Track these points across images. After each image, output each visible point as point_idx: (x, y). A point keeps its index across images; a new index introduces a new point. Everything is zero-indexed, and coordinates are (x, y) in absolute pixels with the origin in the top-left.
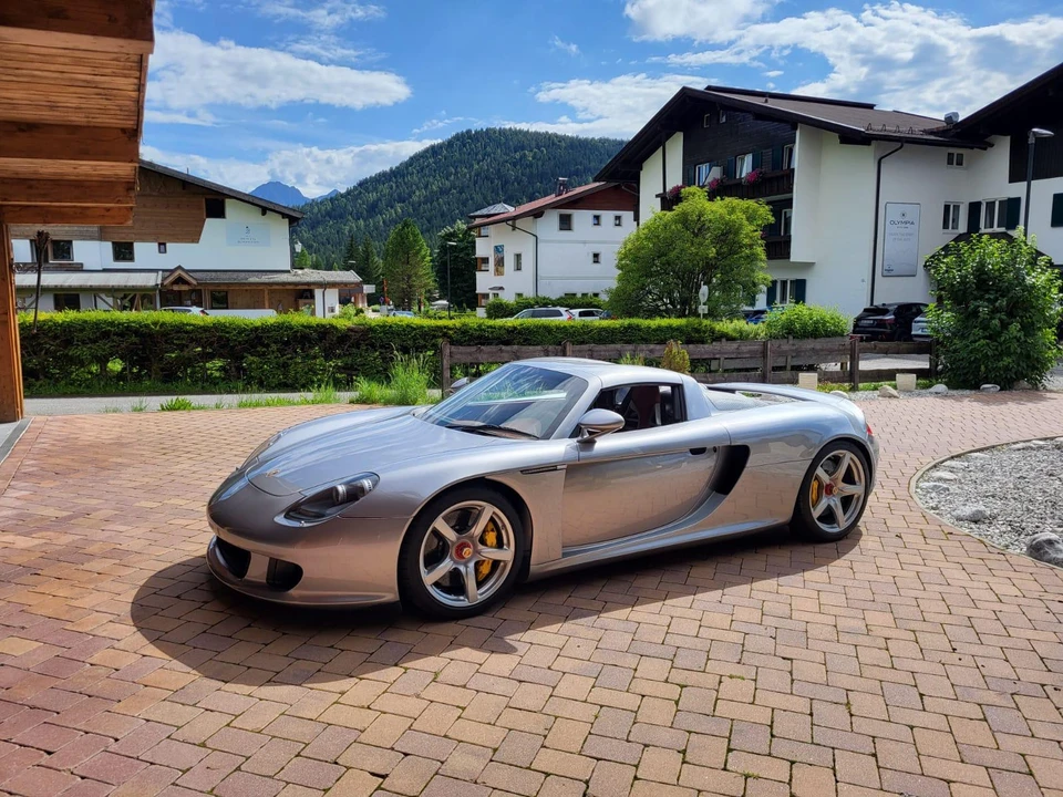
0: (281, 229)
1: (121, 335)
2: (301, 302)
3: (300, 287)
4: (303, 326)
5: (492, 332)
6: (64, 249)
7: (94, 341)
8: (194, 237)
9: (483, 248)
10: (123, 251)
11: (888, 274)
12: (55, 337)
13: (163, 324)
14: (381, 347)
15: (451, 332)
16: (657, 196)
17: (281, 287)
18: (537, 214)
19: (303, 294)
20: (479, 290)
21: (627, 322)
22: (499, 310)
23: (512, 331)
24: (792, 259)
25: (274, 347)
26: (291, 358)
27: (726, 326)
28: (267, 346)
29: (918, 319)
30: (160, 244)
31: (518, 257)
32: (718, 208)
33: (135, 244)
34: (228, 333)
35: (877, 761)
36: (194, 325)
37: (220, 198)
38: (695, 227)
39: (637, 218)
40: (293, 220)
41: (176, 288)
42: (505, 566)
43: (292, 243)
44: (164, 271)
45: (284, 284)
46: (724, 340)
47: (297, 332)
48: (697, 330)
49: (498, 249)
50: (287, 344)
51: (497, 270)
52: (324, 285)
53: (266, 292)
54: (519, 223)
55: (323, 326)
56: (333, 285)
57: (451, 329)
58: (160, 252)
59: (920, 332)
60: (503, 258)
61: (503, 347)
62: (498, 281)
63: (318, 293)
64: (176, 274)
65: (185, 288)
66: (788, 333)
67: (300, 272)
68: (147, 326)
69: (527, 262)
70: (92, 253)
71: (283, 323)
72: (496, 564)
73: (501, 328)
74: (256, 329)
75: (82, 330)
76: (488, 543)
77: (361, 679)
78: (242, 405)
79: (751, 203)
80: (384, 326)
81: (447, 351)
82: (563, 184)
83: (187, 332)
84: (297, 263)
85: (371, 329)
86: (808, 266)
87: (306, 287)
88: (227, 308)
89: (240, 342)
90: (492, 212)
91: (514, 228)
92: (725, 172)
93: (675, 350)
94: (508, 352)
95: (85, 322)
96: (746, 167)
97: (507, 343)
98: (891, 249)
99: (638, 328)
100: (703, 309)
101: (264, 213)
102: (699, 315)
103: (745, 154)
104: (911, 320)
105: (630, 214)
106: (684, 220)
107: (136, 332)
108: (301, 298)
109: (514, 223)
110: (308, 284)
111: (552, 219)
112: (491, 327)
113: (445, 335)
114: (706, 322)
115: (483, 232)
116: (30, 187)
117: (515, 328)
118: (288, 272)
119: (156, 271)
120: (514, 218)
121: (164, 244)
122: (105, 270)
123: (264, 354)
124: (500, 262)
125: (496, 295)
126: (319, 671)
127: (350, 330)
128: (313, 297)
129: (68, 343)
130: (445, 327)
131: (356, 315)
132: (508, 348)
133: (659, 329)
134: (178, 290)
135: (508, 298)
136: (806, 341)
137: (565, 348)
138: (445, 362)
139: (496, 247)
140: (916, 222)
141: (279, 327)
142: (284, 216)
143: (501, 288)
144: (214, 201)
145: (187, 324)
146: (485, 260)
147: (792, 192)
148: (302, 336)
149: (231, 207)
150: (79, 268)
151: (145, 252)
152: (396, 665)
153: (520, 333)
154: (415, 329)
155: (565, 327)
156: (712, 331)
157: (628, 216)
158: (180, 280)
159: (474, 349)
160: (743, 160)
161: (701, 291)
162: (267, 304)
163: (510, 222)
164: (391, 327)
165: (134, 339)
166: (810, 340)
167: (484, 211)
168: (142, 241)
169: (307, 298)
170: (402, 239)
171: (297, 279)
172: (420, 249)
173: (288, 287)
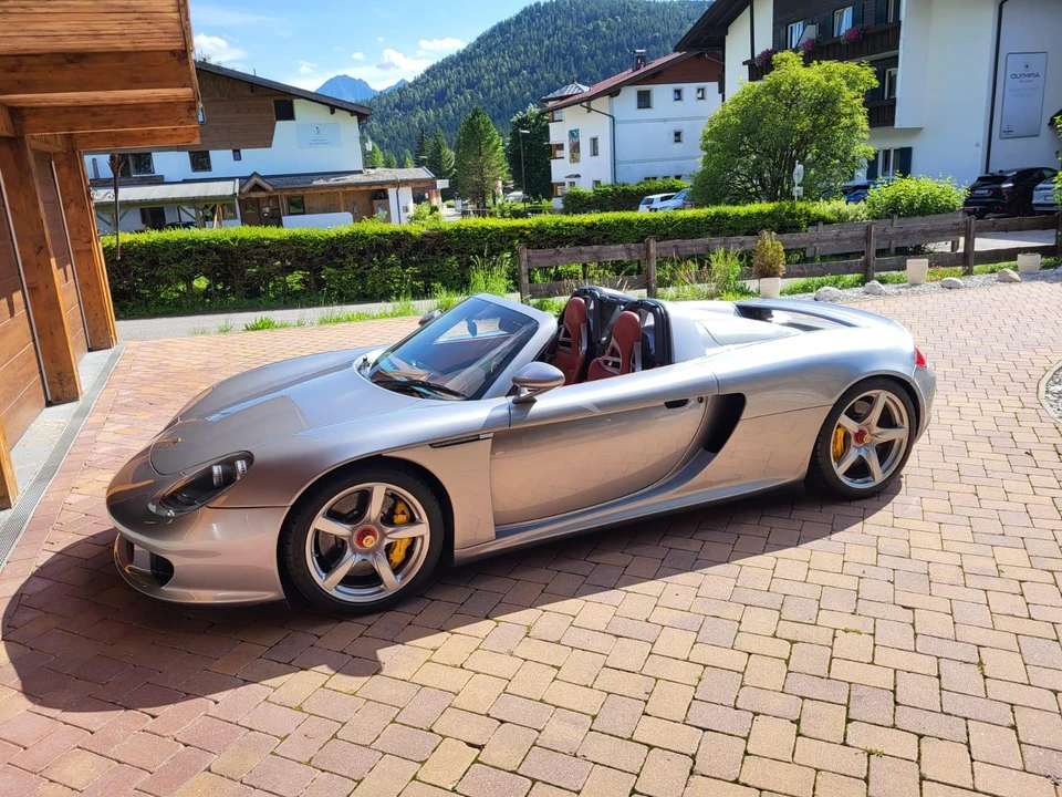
0: (350, 125)
1: (202, 253)
2: (376, 202)
3: (373, 188)
4: (379, 235)
5: (570, 230)
6: (143, 161)
7: (178, 261)
8: (266, 140)
9: (557, 134)
10: (200, 161)
11: (1008, 134)
12: (142, 258)
13: (242, 240)
14: (458, 252)
15: (527, 232)
16: (744, 63)
17: (355, 189)
18: (613, 92)
19: (376, 196)
20: (555, 179)
21: (713, 210)
22: (576, 203)
23: (592, 228)
24: (896, 126)
25: (351, 258)
26: (369, 268)
27: (823, 208)
28: (344, 256)
29: (1041, 185)
30: (234, 151)
31: (594, 141)
32: (815, 75)
33: (212, 153)
34: (304, 245)
35: (1017, 735)
36: (271, 240)
37: (288, 98)
38: (789, 97)
39: (722, 90)
40: (361, 114)
41: (253, 195)
43: (363, 140)
44: (240, 178)
45: (357, 185)
46: (821, 224)
47: (372, 240)
48: (790, 215)
49: (573, 134)
50: (363, 253)
51: (572, 157)
52: (397, 184)
53: (341, 194)
54: (594, 104)
55: (398, 233)
56: (406, 183)
57: (526, 229)
58: (235, 159)
59: (1042, 201)
60: (578, 144)
61: (583, 248)
62: (574, 169)
63: (392, 192)
64: (253, 181)
65: (262, 194)
66: (893, 212)
67: (372, 171)
68: (226, 243)
69: (604, 146)
70: (172, 163)
71: (358, 233)
73: (579, 225)
74: (332, 239)
75: (166, 250)
77: (453, 633)
79: (852, 66)
80: (458, 230)
81: (524, 255)
82: (642, 57)
83: (265, 247)
84: (369, 161)
85: (445, 234)
86: (915, 131)
87: (380, 187)
88: (304, 213)
89: (317, 255)
90: (566, 93)
91: (589, 110)
92: (821, 30)
93: (768, 243)
94: (588, 253)
95: (167, 241)
96: (845, 21)
97: (587, 242)
98: (1009, 105)
99: (725, 216)
100: (797, 191)
101: (332, 112)
102: (794, 198)
103: (844, 8)
104: (1033, 188)
105: (715, 85)
106: (775, 90)
107: (217, 250)
108: (375, 199)
109: (589, 104)
110: (382, 183)
111: (630, 95)
112: (568, 224)
113: (522, 235)
114: (800, 205)
115: (557, 117)
117: (594, 224)
118: (361, 172)
119: (233, 179)
120: (590, 99)
121: (238, 151)
122: (185, 181)
123: (341, 266)
124: (575, 148)
125: (572, 184)
126: (410, 624)
127: (424, 235)
128: (387, 197)
129: (154, 263)
130: (521, 227)
131: (431, 213)
132: (588, 249)
133: (749, 216)
134: (261, 200)
135: (585, 187)
136: (913, 219)
137: (648, 245)
138: (523, 267)
139: (571, 131)
140: (1042, 75)
141: (354, 237)
142: (353, 113)
143: (578, 176)
144: (282, 102)
145: (264, 239)
146: (560, 147)
147: (898, 48)
148: (377, 245)
149: (299, 107)
150: (159, 181)
151: (220, 159)
152: (487, 618)
153: (599, 229)
154: (490, 231)
155: (647, 220)
156: (808, 214)
157: (712, 87)
158: (256, 187)
159: (552, 251)
160: (842, 14)
161: (796, 171)
162: (342, 207)
163: (585, 104)
164: (465, 230)
165: (215, 256)
166: (918, 218)
167: (557, 94)
168: (217, 148)
169: (381, 198)
170: (473, 129)
171: (371, 179)
172: (492, 140)
173: (361, 188)
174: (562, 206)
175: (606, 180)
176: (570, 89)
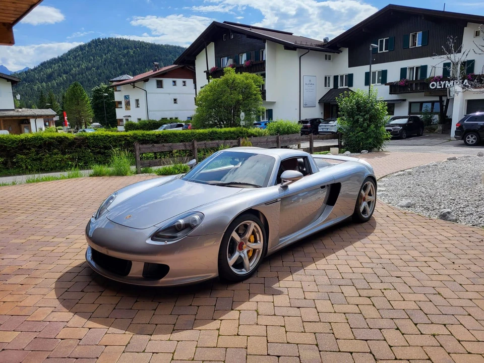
0: (7, 87)
2: (23, 126)
3: (21, 118)
4: (49, 138)
9: (118, 97)
11: (306, 106)
14: (93, 147)
15: (129, 138)
16: (205, 72)
17: (10, 118)
18: (146, 80)
19: (24, 122)
20: (118, 117)
21: (210, 130)
23: (159, 137)
24: (267, 100)
25: (33, 150)
26: (44, 155)
27: (253, 130)
28: (29, 149)
29: (321, 125)
31: (137, 101)
32: (240, 77)
34: (5, 143)
38: (232, 85)
39: (195, 82)
40: (14, 83)
42: (259, 252)
43: (14, 94)
45: (11, 116)
46: (252, 137)
47: (46, 141)
48: (241, 133)
49: (126, 97)
50: (40, 147)
51: (126, 107)
52: (36, 117)
54: (136, 84)
55: (60, 137)
56: (40, 116)
59: (321, 130)
60: (129, 102)
61: (165, 144)
62: (127, 113)
63: (32, 121)
66: (277, 133)
67: (20, 110)
69: (142, 103)
71: (37, 137)
72: (254, 250)
73: (153, 135)
76: (252, 241)
77: (221, 320)
78: (28, 182)
79: (254, 75)
81: (138, 147)
84: (18, 105)
85: (87, 138)
86: (273, 103)
87: (25, 118)
89: (13, 148)
90: (122, 79)
91: (134, 87)
92: (234, 61)
93: (246, 142)
94: (166, 146)
96: (243, 59)
97: (157, 142)
98: (306, 95)
99: (216, 133)
100: (243, 123)
102: (241, 126)
103: (243, 53)
104: (318, 125)
105: (192, 80)
106: (226, 82)
108: (23, 123)
109: (134, 84)
110: (26, 116)
111: (153, 83)
112: (148, 135)
113: (126, 139)
114: (244, 129)
115: (118, 88)
117: (160, 135)
118: (14, 110)
120: (134, 82)
124: (128, 104)
125: (127, 120)
126: (195, 319)
127: (75, 139)
128: (29, 123)
130: (125, 136)
132: (167, 144)
133: (225, 133)
136: (284, 136)
137: (194, 143)
138: (137, 153)
139: (125, 96)
140: (315, 84)
142: (8, 80)
143: (130, 116)
146: (120, 103)
147: (265, 70)
148: (48, 143)
152: (232, 310)
153: (162, 137)
154: (110, 137)
155: (183, 133)
156: (247, 133)
157: (189, 82)
159: (151, 145)
160: (242, 56)
161: (241, 115)
162: (2, 127)
163: (132, 84)
164: (97, 136)
166: (286, 135)
167: (118, 79)
169: (26, 123)
170: (74, 92)
171: (20, 114)
172: (85, 98)
173: (14, 118)
174: (124, 130)
175: (144, 118)
176: (125, 77)
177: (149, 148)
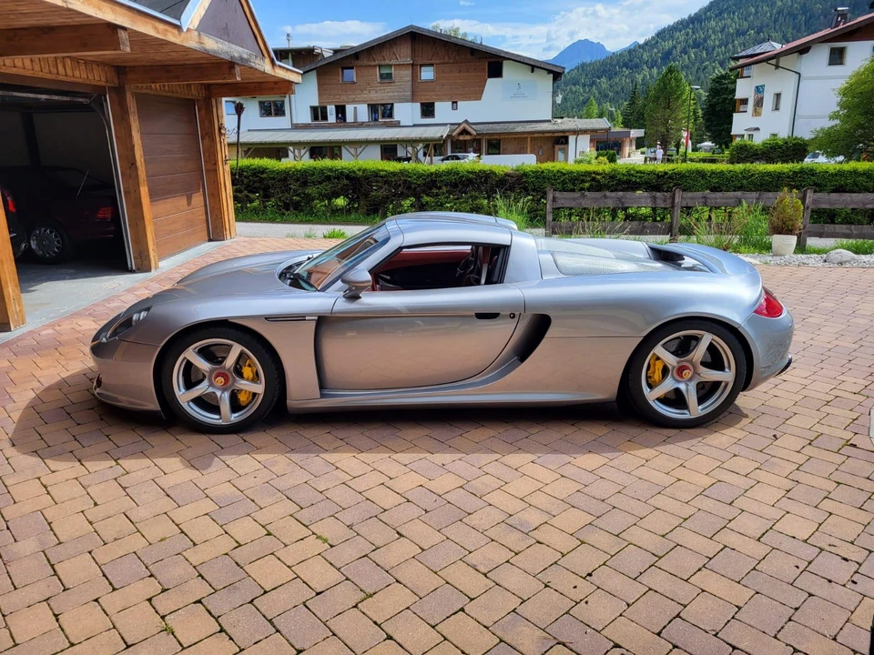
0: (546, 82)
1: (338, 178)
2: (557, 147)
3: (556, 135)
6: (388, 111)
7: (320, 183)
8: (477, 95)
9: (743, 89)
10: (428, 110)
12: (298, 180)
13: (364, 171)
17: (541, 135)
18: (803, 50)
19: (561, 140)
20: (733, 132)
22: (746, 154)
30: (453, 103)
31: (778, 96)
33: (436, 104)
37: (500, 60)
40: (557, 76)
41: (461, 138)
43: (554, 94)
44: (452, 124)
45: (543, 132)
49: (759, 90)
51: (755, 111)
52: (577, 132)
53: (529, 139)
54: (783, 61)
56: (584, 132)
58: (453, 109)
60: (762, 98)
62: (754, 122)
63: (572, 139)
64: (462, 127)
65: (468, 138)
67: (559, 121)
69: (786, 103)
70: (406, 112)
75: (313, 175)
76: (245, 375)
81: (550, 196)
82: (843, 15)
84: (558, 112)
87: (562, 134)
88: (499, 154)
89: (419, 185)
90: (758, 51)
91: (777, 67)
93: (788, 200)
94: (611, 198)
101: (533, 71)
108: (558, 144)
109: (778, 62)
110: (563, 131)
111: (823, 53)
115: (746, 73)
116: (168, 71)
118: (550, 121)
119: (445, 125)
120: (777, 56)
121: (456, 102)
122: (415, 126)
123: (437, 195)
124: (759, 103)
125: (751, 136)
128: (567, 142)
129: (305, 184)
131: (596, 158)
132: (613, 194)
134: (463, 140)
135: (759, 140)
138: (548, 206)
139: (757, 87)
142: (550, 72)
143: (757, 129)
144: (493, 63)
145: (382, 171)
146: (745, 101)
148: (466, 180)
149: (507, 68)
150: (397, 125)
151: (443, 110)
158: (465, 132)
162: (529, 149)
163: (774, 62)
165: (345, 182)
167: (750, 52)
168: (441, 100)
169: (562, 143)
170: (665, 84)
171: (556, 127)
172: (681, 94)
173: (546, 135)
175: (784, 133)
176: (765, 47)
177: (574, 199)
